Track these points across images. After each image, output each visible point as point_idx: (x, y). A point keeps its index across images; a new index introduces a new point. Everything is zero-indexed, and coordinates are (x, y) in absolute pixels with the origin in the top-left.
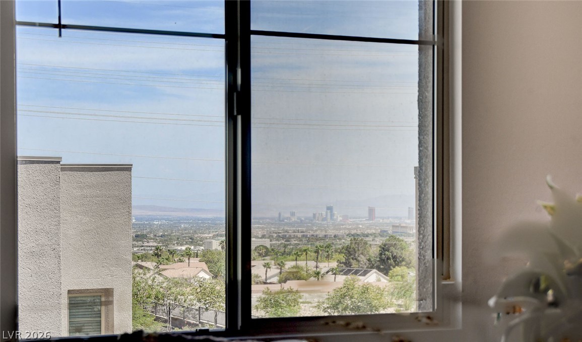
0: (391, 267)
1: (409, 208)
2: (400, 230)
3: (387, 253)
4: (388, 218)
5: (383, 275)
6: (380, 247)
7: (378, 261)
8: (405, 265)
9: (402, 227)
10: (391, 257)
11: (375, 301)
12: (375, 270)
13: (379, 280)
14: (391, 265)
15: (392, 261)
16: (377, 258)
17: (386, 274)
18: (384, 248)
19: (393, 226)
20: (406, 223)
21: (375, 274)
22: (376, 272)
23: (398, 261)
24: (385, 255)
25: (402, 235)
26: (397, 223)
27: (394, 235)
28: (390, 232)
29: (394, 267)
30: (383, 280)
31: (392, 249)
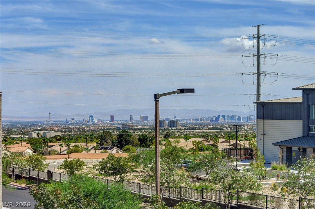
0: (124, 145)
1: (131, 116)
2: (126, 127)
3: (121, 138)
4: (120, 121)
5: (120, 149)
6: (118, 135)
7: (117, 142)
8: (130, 144)
9: (127, 125)
10: (123, 140)
11: (124, 166)
12: (115, 147)
13: (118, 152)
14: (124, 144)
15: (124, 142)
16: (116, 141)
17: (121, 149)
18: (120, 136)
19: (123, 125)
20: (129, 123)
21: (116, 149)
22: (116, 148)
23: (127, 142)
24: (120, 139)
25: (127, 129)
26: (124, 123)
27: (124, 129)
28: (121, 128)
29: (125, 145)
30: (120, 152)
31: (124, 136)
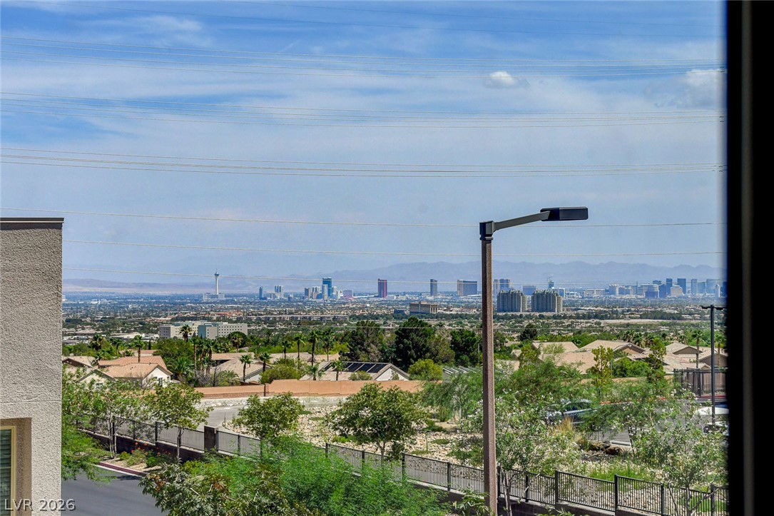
0: (412, 360)
1: (432, 280)
2: (420, 310)
3: (406, 341)
4: (405, 294)
5: (401, 371)
6: (397, 333)
7: (395, 352)
8: (430, 358)
9: (422, 305)
10: (411, 346)
11: (407, 414)
12: (390, 365)
13: (396, 378)
14: (412, 357)
15: (413, 351)
16: (392, 348)
17: (406, 370)
18: (402, 334)
19: (411, 305)
20: (427, 301)
21: (390, 370)
22: (391, 367)
23: (422, 352)
24: (403, 343)
25: (422, 317)
26: (415, 301)
27: (413, 316)
28: (407, 312)
29: (416, 360)
30: (401, 377)
31: (413, 335)
